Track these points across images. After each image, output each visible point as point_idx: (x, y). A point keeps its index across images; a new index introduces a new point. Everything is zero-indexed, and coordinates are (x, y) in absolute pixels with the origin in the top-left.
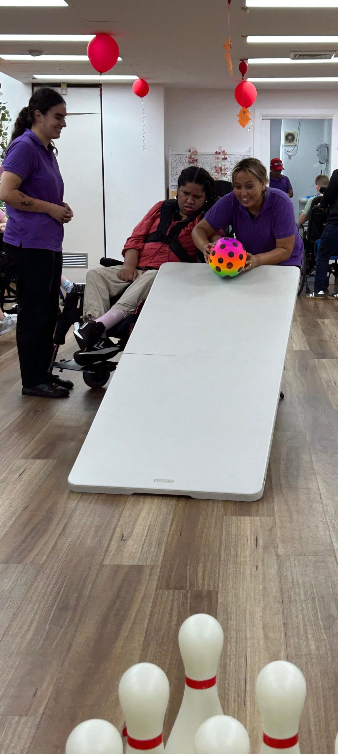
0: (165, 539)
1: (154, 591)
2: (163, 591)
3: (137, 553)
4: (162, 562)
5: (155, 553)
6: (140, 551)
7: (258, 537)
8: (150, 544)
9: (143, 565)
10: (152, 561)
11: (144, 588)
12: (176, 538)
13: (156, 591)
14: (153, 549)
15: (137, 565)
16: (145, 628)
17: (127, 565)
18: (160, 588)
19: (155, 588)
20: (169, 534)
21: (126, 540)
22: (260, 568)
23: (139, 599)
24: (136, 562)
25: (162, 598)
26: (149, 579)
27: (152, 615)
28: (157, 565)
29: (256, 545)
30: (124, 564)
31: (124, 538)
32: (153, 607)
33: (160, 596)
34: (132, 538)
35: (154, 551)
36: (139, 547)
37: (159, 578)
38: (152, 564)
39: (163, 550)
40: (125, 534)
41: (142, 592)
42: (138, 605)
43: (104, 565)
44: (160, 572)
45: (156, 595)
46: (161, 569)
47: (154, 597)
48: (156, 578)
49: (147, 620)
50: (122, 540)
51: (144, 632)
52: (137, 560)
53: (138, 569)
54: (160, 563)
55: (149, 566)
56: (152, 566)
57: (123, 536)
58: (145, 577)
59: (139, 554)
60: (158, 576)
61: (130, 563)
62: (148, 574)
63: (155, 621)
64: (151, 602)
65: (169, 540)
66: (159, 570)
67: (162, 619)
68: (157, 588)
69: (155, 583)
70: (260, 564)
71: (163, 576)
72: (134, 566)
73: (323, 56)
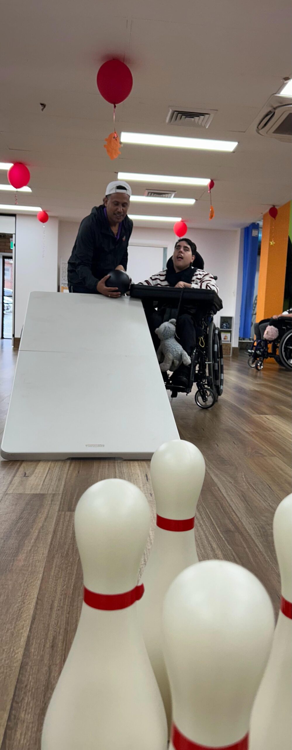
0: (65, 476)
1: (57, 513)
2: (65, 513)
3: (39, 485)
4: (63, 492)
5: (56, 485)
6: (42, 483)
7: (147, 474)
8: (51, 479)
9: (45, 494)
10: (53, 490)
11: (46, 511)
12: (74, 475)
13: (58, 513)
14: (53, 482)
15: (39, 494)
16: (49, 543)
17: (29, 494)
18: (63, 511)
19: (57, 510)
20: (68, 473)
21: (28, 476)
22: (153, 495)
23: (43, 519)
24: (38, 492)
25: (64, 518)
26: (52, 504)
27: (55, 532)
28: (58, 494)
29: (147, 480)
30: (26, 493)
31: (27, 475)
32: (57, 524)
33: (63, 516)
34: (34, 475)
35: (55, 484)
36: (41, 481)
37: (61, 503)
38: (54, 493)
39: (63, 483)
40: (27, 473)
41: (45, 515)
42: (40, 525)
43: (7, 494)
44: (62, 498)
45: (59, 517)
46: (62, 496)
47: (57, 518)
48: (58, 503)
49: (50, 536)
50: (24, 476)
51: (48, 547)
52: (39, 490)
53: (41, 497)
54: (61, 492)
55: (50, 494)
56: (54, 494)
57: (25, 474)
58: (47, 502)
59: (41, 486)
60: (59, 501)
61: (32, 492)
62: (50, 500)
63: (58, 537)
64: (54, 522)
65: (68, 476)
66: (60, 497)
67: (65, 535)
68: (59, 510)
69: (57, 508)
70: (153, 492)
71: (64, 502)
72: (36, 494)
73: (167, 195)
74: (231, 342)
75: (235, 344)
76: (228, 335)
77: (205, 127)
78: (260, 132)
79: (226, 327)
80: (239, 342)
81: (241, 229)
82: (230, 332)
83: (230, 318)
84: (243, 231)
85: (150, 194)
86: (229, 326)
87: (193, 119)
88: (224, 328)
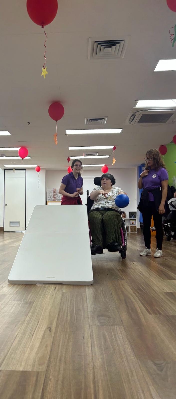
73: (94, 155)
74: (136, 225)
75: (138, 226)
76: (134, 221)
77: (104, 124)
78: (131, 123)
79: (133, 217)
80: (141, 225)
81: (137, 167)
82: (135, 220)
83: (135, 212)
84: (138, 167)
85: (86, 155)
86: (135, 217)
87: (97, 121)
88: (132, 218)
